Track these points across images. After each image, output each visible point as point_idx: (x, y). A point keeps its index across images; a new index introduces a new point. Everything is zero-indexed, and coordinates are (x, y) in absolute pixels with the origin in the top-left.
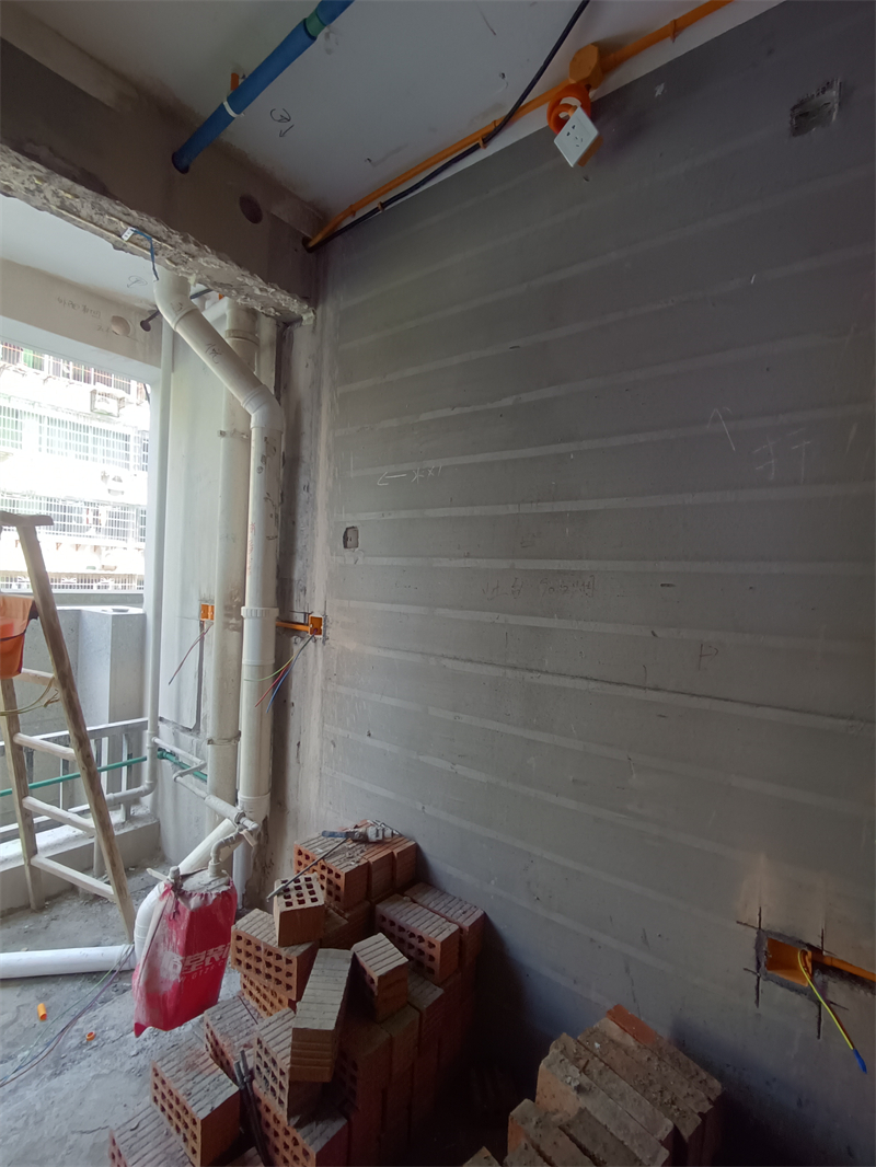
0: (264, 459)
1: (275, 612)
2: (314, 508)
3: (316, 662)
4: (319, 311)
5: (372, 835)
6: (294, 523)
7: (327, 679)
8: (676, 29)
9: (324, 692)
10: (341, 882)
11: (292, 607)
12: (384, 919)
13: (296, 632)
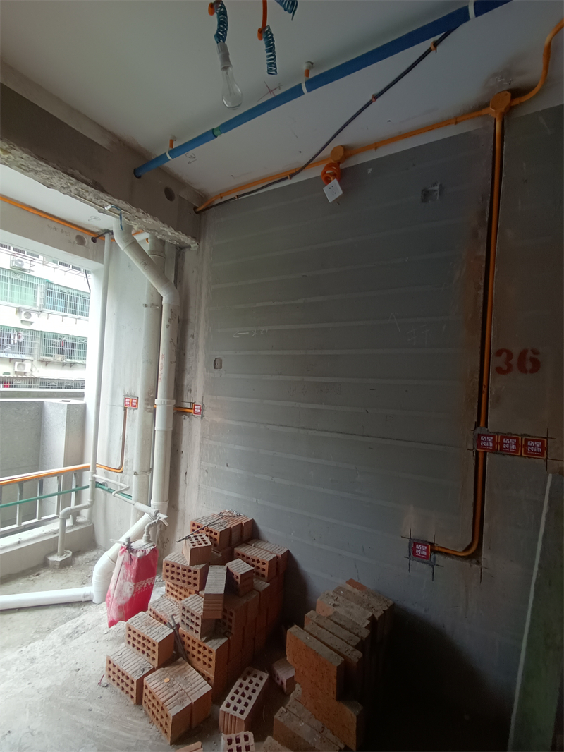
0: (170, 320)
1: (174, 402)
2: (197, 346)
4: (201, 244)
6: (184, 354)
7: (203, 438)
8: (376, 146)
9: (201, 444)
10: (217, 537)
11: (183, 399)
12: (238, 554)
13: (185, 413)
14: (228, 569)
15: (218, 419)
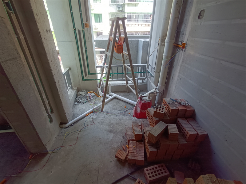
1: (174, 41)
3: (181, 56)
5: (182, 103)
7: (183, 62)
9: (181, 65)
10: (170, 110)
11: (179, 40)
12: (179, 122)
13: (178, 47)
14: (167, 127)
15: (192, 53)
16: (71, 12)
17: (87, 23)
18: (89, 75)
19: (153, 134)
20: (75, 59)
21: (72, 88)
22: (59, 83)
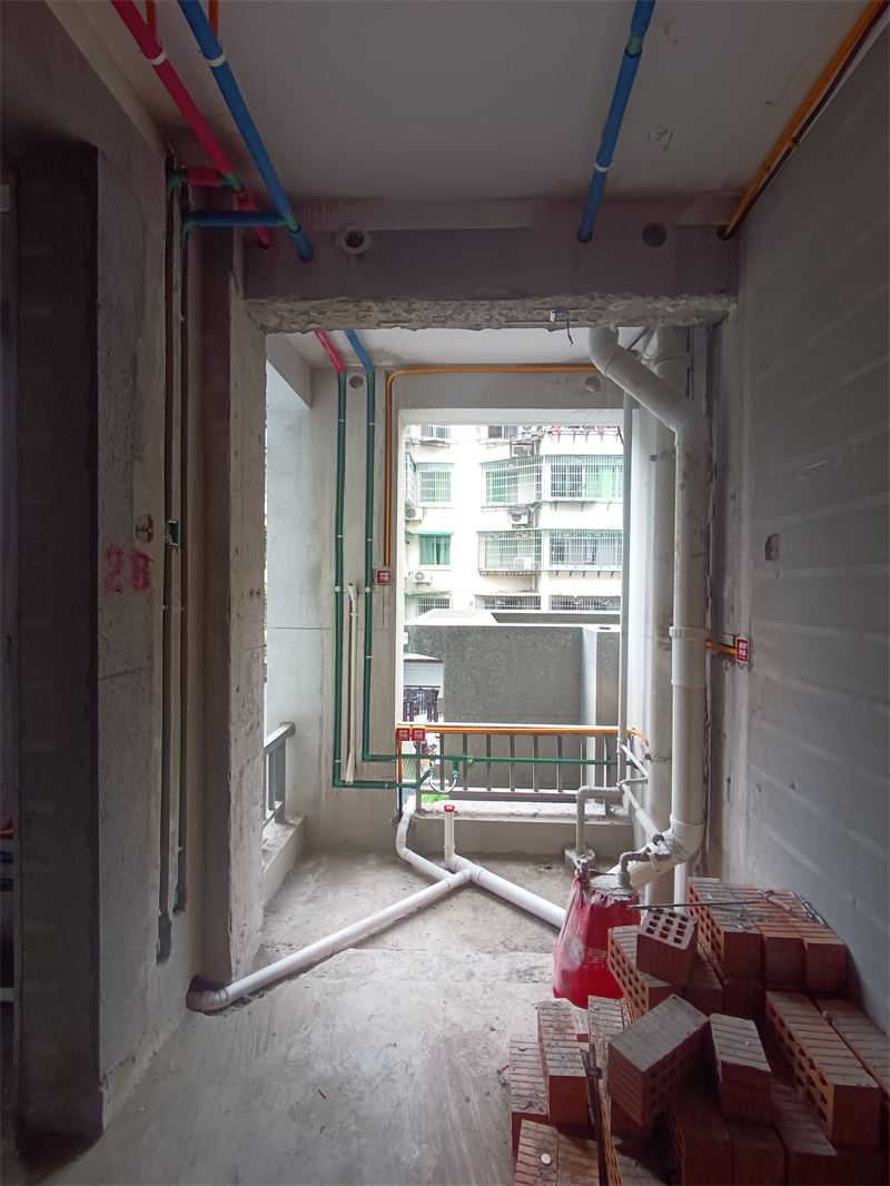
0: (685, 475)
2: (740, 517)
4: (741, 294)
7: (752, 712)
9: (750, 726)
10: (721, 939)
11: (723, 629)
12: (774, 1014)
13: (727, 655)
15: (775, 676)
16: (337, 539)
17: (385, 569)
18: (365, 764)
19: (629, 1055)
20: (321, 691)
21: (280, 817)
22: (241, 776)
